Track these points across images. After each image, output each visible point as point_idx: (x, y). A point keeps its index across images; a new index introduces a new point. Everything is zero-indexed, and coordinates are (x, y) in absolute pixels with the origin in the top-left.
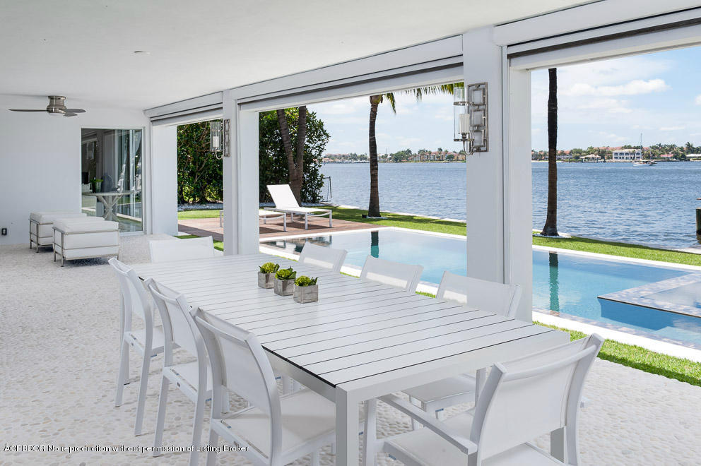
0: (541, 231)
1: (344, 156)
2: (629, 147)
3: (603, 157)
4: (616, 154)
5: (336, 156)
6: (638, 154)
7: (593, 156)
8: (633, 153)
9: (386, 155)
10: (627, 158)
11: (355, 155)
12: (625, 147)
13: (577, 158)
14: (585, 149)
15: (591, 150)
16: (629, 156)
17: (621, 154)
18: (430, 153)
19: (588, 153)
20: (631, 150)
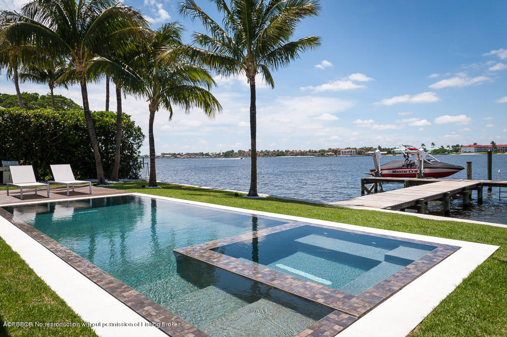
0: (248, 193)
1: (196, 154)
2: (350, 148)
3: (336, 154)
4: (343, 152)
5: (191, 154)
6: (354, 152)
7: (331, 153)
8: (351, 152)
9: (220, 153)
10: (348, 154)
11: (202, 153)
12: (347, 149)
13: (323, 154)
14: (327, 149)
15: (330, 150)
16: (349, 153)
17: (345, 152)
18: (244, 152)
19: (328, 152)
20: (350, 150)
